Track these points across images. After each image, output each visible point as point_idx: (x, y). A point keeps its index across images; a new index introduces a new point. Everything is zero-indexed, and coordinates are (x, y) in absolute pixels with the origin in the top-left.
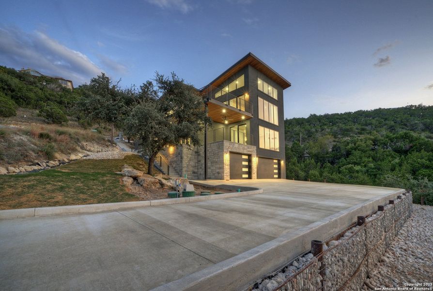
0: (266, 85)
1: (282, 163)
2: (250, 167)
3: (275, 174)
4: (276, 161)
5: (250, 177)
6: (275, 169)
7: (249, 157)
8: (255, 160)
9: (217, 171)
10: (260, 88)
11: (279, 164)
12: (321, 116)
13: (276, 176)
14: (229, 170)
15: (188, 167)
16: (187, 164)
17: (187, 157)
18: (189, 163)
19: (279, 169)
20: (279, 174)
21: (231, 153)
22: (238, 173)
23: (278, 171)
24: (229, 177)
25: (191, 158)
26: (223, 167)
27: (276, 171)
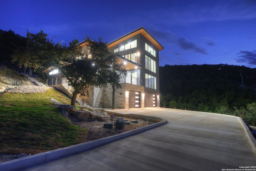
0: (149, 47)
1: (158, 97)
2: (140, 100)
4: (154, 96)
5: (140, 107)
6: (154, 100)
7: (139, 93)
8: (143, 95)
9: (120, 102)
10: (146, 49)
11: (156, 97)
12: (172, 66)
13: (154, 105)
14: (128, 102)
15: (97, 99)
16: (97, 97)
17: (97, 92)
18: (98, 96)
19: (156, 100)
20: (156, 104)
21: (130, 91)
22: (133, 104)
23: (156, 102)
24: (128, 107)
25: (99, 93)
26: (125, 100)
27: (154, 102)
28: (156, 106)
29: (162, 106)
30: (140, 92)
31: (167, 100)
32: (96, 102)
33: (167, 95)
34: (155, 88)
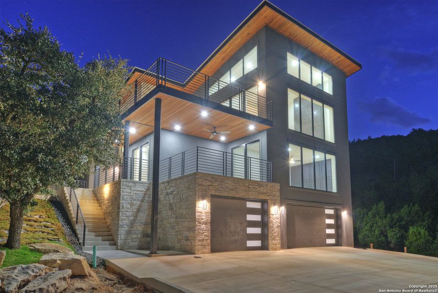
0: (305, 66)
1: (345, 215)
2: (264, 224)
3: (330, 236)
4: (330, 211)
5: (264, 247)
6: (329, 226)
7: (262, 206)
8: (277, 212)
9: (186, 233)
10: (292, 71)
11: (337, 217)
13: (331, 241)
14: (208, 234)
15: (132, 224)
16: (131, 218)
17: (132, 205)
18: (136, 216)
19: (338, 226)
20: (338, 236)
21: (213, 197)
22: (237, 237)
23: (337, 231)
24: (209, 247)
25: (140, 206)
26: (195, 226)
27: (331, 231)
28: (338, 244)
29: (359, 243)
30: (264, 202)
31: (403, 223)
32: (129, 233)
33: (403, 210)
34: (335, 190)
